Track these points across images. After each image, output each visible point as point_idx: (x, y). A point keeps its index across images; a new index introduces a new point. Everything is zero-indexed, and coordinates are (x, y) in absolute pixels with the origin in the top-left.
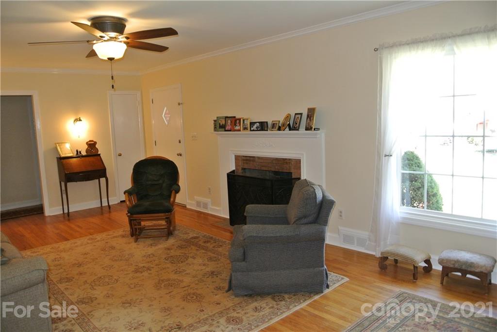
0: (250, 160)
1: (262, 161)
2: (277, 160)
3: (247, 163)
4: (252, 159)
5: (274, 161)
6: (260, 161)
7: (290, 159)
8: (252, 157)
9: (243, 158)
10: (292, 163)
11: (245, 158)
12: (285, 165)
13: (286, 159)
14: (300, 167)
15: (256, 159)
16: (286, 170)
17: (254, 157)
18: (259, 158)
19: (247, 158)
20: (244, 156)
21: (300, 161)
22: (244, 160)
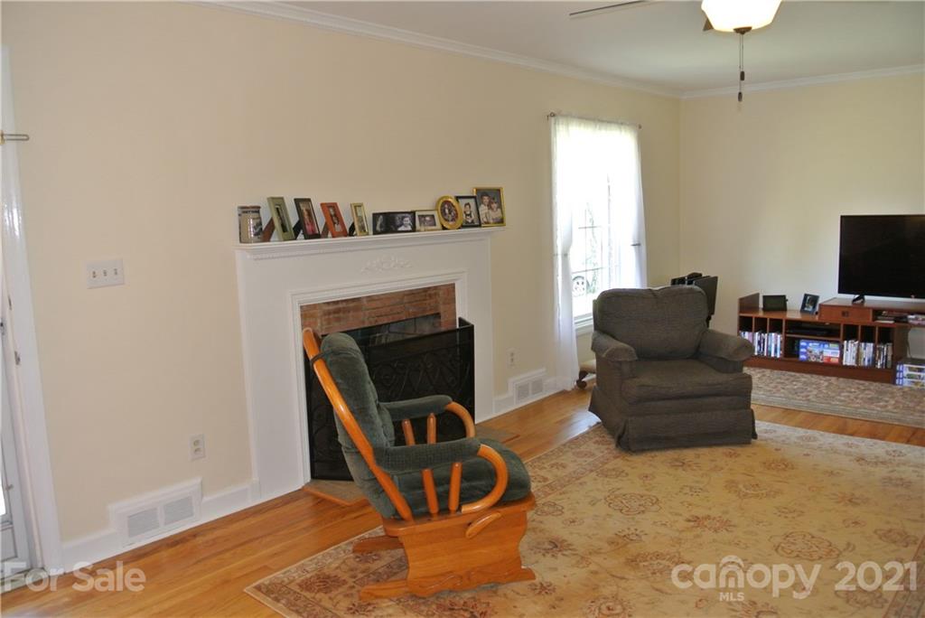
0: (346, 310)
1: (379, 304)
2: (412, 293)
3: (338, 320)
4: (351, 305)
5: (406, 300)
6: (374, 304)
7: (436, 288)
8: (353, 300)
9: (326, 308)
10: (441, 293)
11: (331, 308)
12: (428, 302)
13: (429, 288)
14: (454, 299)
15: (365, 302)
16: (431, 310)
17: (358, 300)
18: (370, 299)
19: (340, 306)
20: (328, 303)
21: (454, 288)
22: (329, 313)
